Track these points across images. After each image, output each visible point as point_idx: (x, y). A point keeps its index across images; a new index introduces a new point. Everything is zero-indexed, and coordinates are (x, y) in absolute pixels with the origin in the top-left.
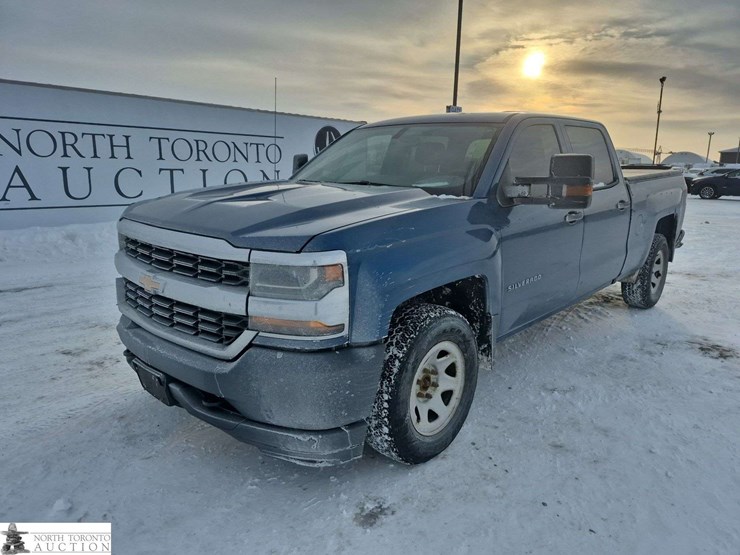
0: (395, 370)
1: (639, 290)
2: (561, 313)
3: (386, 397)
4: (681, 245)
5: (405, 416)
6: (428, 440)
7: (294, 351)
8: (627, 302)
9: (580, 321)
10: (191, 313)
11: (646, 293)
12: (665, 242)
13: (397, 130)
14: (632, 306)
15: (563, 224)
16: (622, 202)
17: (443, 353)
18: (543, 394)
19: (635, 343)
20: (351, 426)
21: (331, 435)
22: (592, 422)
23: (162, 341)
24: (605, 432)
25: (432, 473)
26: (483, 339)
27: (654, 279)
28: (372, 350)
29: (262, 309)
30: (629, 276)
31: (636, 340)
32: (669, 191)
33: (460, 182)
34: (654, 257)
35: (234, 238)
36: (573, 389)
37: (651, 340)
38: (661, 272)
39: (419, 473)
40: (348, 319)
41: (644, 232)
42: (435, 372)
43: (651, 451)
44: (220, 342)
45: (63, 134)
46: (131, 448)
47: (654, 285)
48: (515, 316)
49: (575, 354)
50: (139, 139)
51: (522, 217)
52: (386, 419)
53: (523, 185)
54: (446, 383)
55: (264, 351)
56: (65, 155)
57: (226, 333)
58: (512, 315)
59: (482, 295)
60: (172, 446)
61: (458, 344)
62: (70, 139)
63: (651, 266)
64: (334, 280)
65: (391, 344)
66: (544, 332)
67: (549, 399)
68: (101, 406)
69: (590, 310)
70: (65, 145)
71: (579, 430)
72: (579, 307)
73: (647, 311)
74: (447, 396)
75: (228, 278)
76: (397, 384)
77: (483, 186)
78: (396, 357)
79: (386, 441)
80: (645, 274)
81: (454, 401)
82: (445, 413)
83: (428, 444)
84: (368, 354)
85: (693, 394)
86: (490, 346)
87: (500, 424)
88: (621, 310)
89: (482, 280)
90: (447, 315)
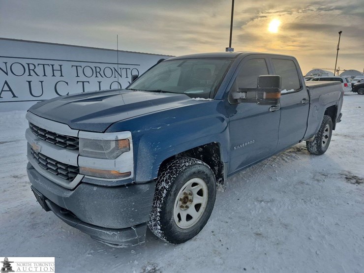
0: (164, 195)
1: (316, 145)
2: (273, 157)
3: (159, 210)
4: (340, 121)
5: (170, 219)
6: (185, 231)
7: (103, 187)
8: (309, 151)
9: (282, 161)
10: (54, 163)
11: (319, 146)
12: (331, 120)
13: (181, 62)
14: (312, 154)
15: (268, 112)
16: (304, 99)
17: (194, 184)
18: (255, 203)
19: (310, 174)
20: (137, 226)
21: (125, 232)
22: (280, 220)
23: (42, 177)
24: (286, 226)
25: (187, 249)
26: (219, 176)
27: (324, 139)
28: (147, 185)
29: (86, 163)
30: (310, 138)
31: (311, 173)
32: (333, 93)
33: (208, 91)
34: (324, 128)
35: (72, 123)
36: (272, 201)
37: (320, 173)
38: (328, 136)
39: (180, 249)
40: (133, 169)
41: (318, 115)
42: (191, 194)
43: (309, 239)
44: (68, 179)
45: (28, 64)
46: (33, 231)
47: (324, 142)
48: (239, 163)
49: (277, 180)
50: (66, 67)
51: (243, 109)
52: (159, 222)
53: (242, 92)
54: (197, 199)
55: (87, 186)
56: (30, 75)
57: (70, 175)
58: (237, 162)
59: (218, 152)
60: (54, 230)
61: (203, 179)
62: (32, 67)
63: (322, 132)
64: (124, 147)
65: (163, 180)
66: (263, 167)
67: (258, 206)
68: (24, 207)
69: (289, 156)
70: (29, 70)
71: (272, 225)
72: (284, 154)
73: (320, 156)
74: (198, 207)
75: (70, 145)
76: (165, 203)
77: (220, 93)
78: (165, 188)
79: (160, 233)
80: (319, 137)
81: (202, 209)
82: (196, 216)
83: (186, 233)
84: (145, 188)
85: (338, 204)
86: (223, 179)
87: (229, 221)
88: (306, 156)
89: (217, 144)
90: (196, 164)
